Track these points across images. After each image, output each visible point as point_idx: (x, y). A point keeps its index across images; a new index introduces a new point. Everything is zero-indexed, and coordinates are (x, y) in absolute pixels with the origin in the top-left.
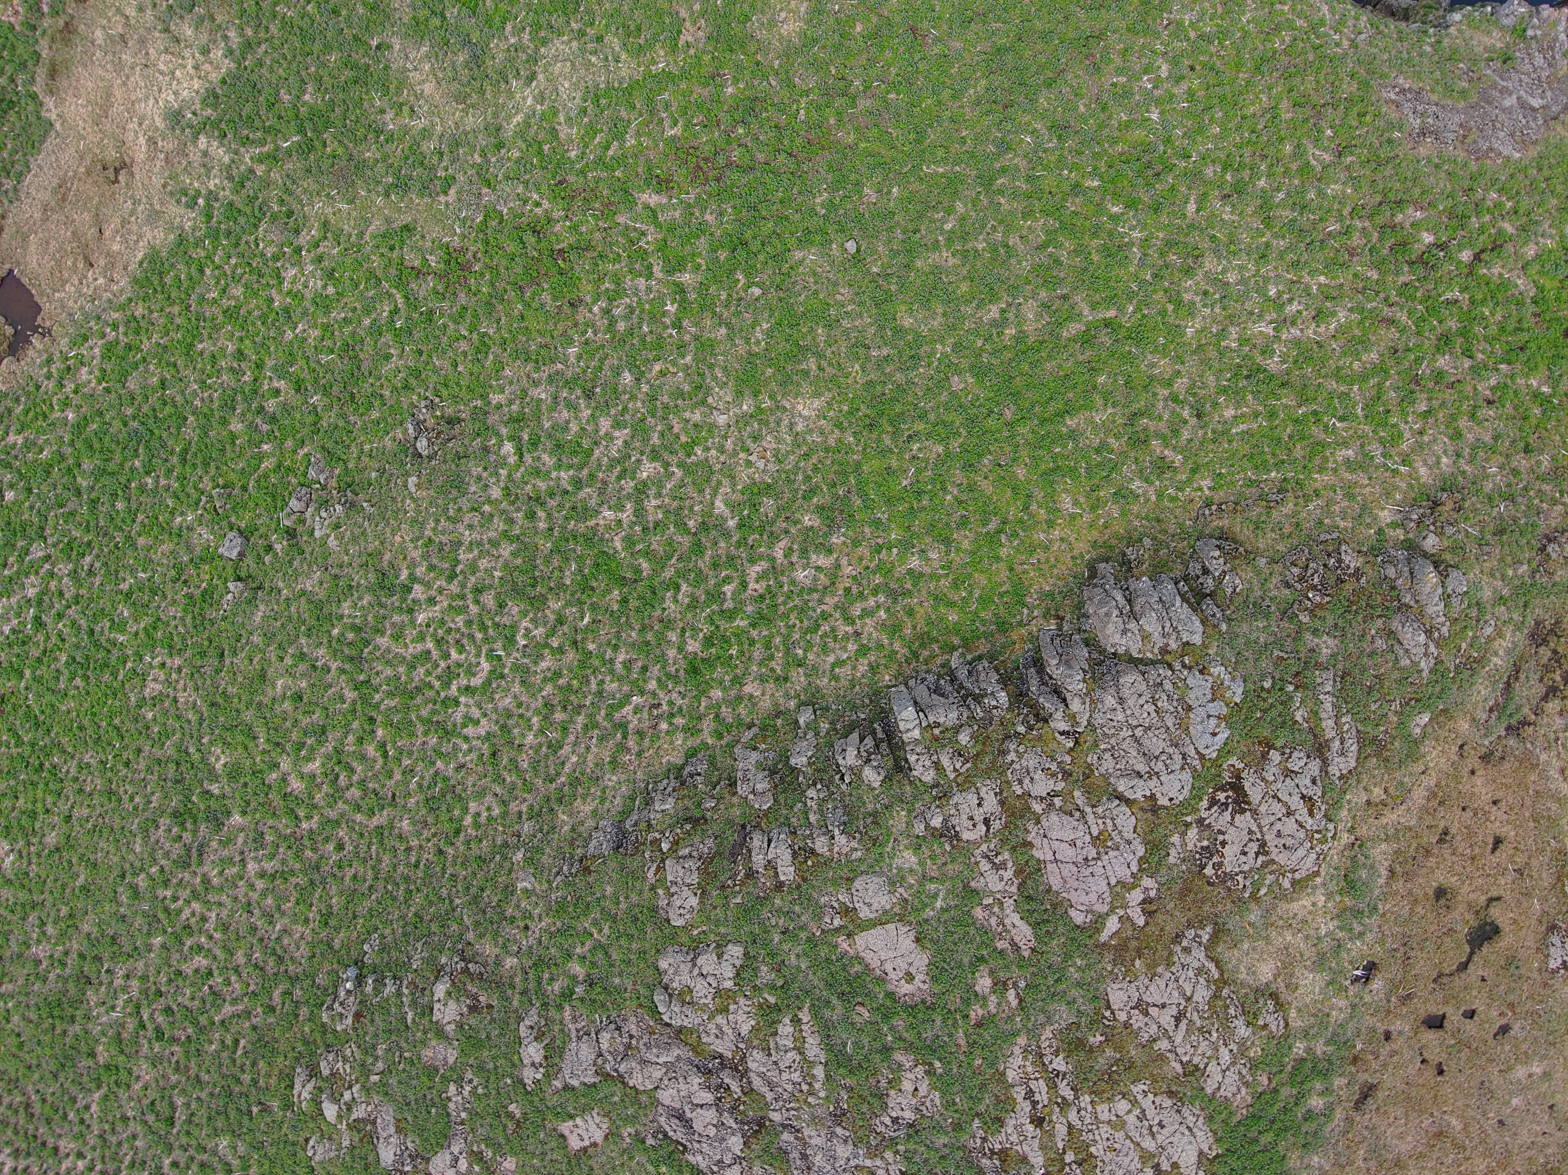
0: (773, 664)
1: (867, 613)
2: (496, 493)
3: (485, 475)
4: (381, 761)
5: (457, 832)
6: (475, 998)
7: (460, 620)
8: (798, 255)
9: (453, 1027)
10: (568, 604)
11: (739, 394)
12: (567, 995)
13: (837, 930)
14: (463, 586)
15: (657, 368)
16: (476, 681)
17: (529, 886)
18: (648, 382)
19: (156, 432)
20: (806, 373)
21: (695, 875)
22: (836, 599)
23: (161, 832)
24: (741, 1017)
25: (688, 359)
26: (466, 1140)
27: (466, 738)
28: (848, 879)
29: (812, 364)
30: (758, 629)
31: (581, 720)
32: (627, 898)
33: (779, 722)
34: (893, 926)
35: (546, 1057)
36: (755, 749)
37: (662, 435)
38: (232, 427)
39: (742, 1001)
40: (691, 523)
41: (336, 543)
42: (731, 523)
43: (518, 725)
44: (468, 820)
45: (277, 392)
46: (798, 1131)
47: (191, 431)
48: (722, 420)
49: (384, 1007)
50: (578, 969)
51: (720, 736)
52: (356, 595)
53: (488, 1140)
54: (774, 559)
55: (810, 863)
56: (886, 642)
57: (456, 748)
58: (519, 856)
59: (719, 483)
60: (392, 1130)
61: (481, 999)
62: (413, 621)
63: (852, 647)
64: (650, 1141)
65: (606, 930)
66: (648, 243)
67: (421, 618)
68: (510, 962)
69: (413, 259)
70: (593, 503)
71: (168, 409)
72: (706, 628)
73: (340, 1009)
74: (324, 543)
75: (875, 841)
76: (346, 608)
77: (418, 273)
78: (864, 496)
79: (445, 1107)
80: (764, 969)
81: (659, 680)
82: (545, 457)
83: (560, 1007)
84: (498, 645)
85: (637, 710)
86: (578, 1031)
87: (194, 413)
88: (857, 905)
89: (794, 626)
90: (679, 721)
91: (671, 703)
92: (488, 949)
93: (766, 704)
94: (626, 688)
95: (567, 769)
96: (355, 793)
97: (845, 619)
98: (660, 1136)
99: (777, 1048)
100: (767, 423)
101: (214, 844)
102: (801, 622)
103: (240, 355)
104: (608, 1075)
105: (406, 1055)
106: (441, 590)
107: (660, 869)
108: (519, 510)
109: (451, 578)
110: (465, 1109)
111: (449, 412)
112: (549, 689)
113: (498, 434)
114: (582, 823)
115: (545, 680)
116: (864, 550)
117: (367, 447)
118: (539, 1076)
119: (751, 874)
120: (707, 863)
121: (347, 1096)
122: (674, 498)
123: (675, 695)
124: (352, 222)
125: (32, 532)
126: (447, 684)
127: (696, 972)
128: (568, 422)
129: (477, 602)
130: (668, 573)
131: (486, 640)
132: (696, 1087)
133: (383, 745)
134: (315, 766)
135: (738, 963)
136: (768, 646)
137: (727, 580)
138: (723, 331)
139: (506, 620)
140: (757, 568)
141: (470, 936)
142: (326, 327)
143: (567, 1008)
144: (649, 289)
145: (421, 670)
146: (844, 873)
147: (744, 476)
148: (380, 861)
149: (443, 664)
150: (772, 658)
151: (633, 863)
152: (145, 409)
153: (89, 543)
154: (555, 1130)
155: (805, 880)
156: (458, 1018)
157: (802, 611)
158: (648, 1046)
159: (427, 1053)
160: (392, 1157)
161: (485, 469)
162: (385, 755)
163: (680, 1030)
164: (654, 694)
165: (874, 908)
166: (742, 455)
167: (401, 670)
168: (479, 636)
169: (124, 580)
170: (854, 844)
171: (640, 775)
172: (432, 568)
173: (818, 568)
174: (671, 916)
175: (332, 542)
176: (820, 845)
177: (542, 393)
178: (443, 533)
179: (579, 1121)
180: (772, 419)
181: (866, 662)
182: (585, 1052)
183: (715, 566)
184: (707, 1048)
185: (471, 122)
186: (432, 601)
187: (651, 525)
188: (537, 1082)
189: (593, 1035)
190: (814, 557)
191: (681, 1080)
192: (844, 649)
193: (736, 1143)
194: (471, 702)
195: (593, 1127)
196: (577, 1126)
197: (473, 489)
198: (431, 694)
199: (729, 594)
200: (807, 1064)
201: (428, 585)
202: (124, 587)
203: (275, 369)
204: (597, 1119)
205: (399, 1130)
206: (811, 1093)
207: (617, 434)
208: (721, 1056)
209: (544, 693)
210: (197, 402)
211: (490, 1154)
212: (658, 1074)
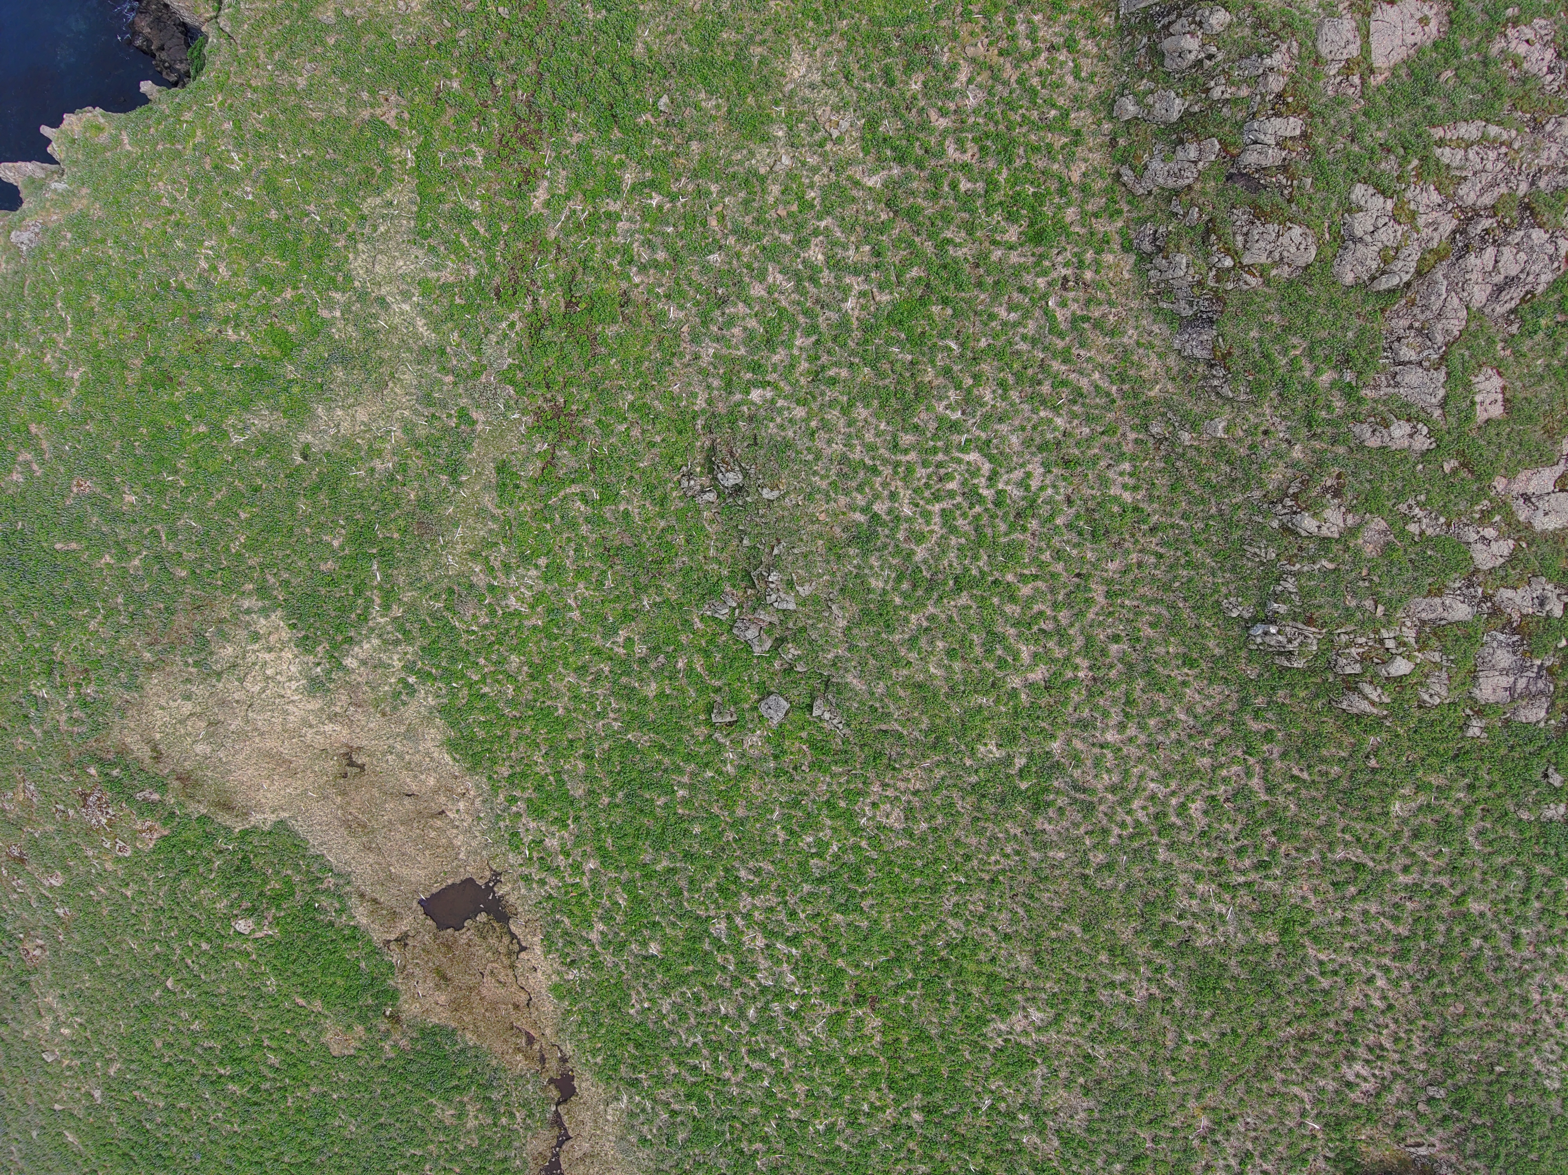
0: (1057, 145)
1: (1032, 36)
2: (799, 412)
3: (779, 420)
4: (1040, 584)
5: (1136, 509)
6: (1326, 490)
7: (921, 472)
8: (640, 48)
9: (1350, 517)
10: (932, 362)
11: (765, 139)
12: (1349, 391)
13: (1363, 82)
14: (885, 462)
15: (713, 223)
16: (986, 467)
17: (1224, 424)
18: (726, 237)
19: (634, 775)
20: (763, 61)
21: (1270, 227)
22: (1008, 65)
23: (1048, 827)
24: (1423, 199)
25: (714, 188)
26: (1466, 525)
27: (1042, 488)
28: (1316, 63)
29: (757, 51)
30: (1015, 157)
31: (1056, 365)
32: (1269, 312)
33: (1122, 142)
34: (1373, 23)
35: (1408, 420)
36: (1146, 167)
37: (783, 230)
38: (651, 695)
39: (1409, 194)
40: (884, 216)
41: (806, 587)
42: (896, 171)
43: (1042, 433)
44: (1127, 497)
45: (628, 639)
46: (1540, 170)
47: (642, 739)
48: (786, 161)
49: (1306, 594)
50: (1326, 377)
51: (1119, 212)
52: (866, 571)
53: (1473, 501)
54: (946, 130)
55: (1290, 100)
56: (1067, 17)
57: (1049, 501)
58: (1186, 437)
59: (849, 178)
60: (1438, 600)
61: (1329, 484)
62: (908, 520)
63: (1062, 56)
64: (1514, 329)
65: (1295, 341)
66: (583, 211)
67: (907, 511)
68: (1297, 452)
69: (533, 468)
70: (834, 316)
71: (616, 758)
72: (997, 216)
73: (1296, 643)
74: (803, 602)
75: (1285, 25)
76: (876, 584)
77: (551, 462)
78: (908, 20)
79: (1430, 539)
80: (1383, 165)
81: (1037, 275)
82: (776, 358)
83: (1360, 401)
84: (955, 438)
85: (1063, 304)
86: (1389, 386)
87: (627, 731)
88: (1345, 57)
89: (1023, 116)
90: (1089, 255)
91: (1066, 265)
92: (1276, 476)
93: (1096, 158)
94: (1037, 313)
95: (1104, 384)
96: (1064, 616)
97: (1033, 56)
98: (1512, 317)
99: (1460, 168)
100: (803, 114)
101: (1077, 773)
102: (1021, 107)
103: (582, 670)
104: (1442, 358)
105: (1364, 572)
106: (885, 485)
107: (1249, 269)
108: (822, 394)
109: (874, 470)
110: (1437, 519)
111: (700, 458)
112: (1014, 395)
113: (739, 404)
114: (1168, 369)
115: (1004, 397)
116: (963, 31)
117: (712, 552)
118: (1425, 430)
119: (1284, 168)
120: (1259, 214)
121: (1390, 644)
122: (853, 228)
123: (1060, 259)
124: (479, 526)
125: (698, 928)
126: (981, 499)
127: (1368, 238)
128: (745, 329)
129: (906, 452)
130: (929, 247)
131: (946, 451)
132: (1478, 261)
133: (1023, 578)
134: (1025, 652)
135: (1371, 190)
136: (1036, 150)
137: (954, 186)
138: (694, 146)
139: (933, 425)
140: (951, 151)
141: (1257, 494)
142: (578, 573)
143: (1363, 392)
144: (630, 220)
145: (960, 522)
146: (1308, 65)
147: (850, 148)
148: (1143, 596)
149: (959, 499)
150: (1049, 146)
151: (1234, 301)
152: (607, 783)
153: (727, 870)
154: (1479, 428)
155: (1306, 108)
156: (1343, 509)
157: (1010, 106)
158: (1425, 308)
159: (1369, 551)
160: (1465, 606)
161: (772, 419)
162: (1036, 577)
163: (1419, 273)
164: (1050, 284)
165: (1351, 38)
166: (828, 147)
167: (953, 541)
168: (940, 457)
169: (775, 835)
170: (1284, 47)
171: (1134, 304)
172: (860, 488)
173: (970, 81)
174: (1301, 262)
175: (805, 591)
176: (1276, 84)
177: (709, 350)
178: (828, 470)
179: (1478, 398)
180: (800, 108)
181: (1083, 42)
182: (1413, 377)
183: (935, 196)
184: (1442, 246)
185: (408, 378)
186: (893, 496)
187: (874, 260)
188: (1429, 435)
189: (1397, 369)
190: (956, 85)
191: (1467, 276)
192: (1062, 64)
193: (1538, 236)
194: (1005, 477)
195: (1487, 385)
196: (1482, 403)
197: (790, 434)
198: (985, 519)
199: (969, 185)
200: (1485, 141)
201: (876, 497)
202: (782, 836)
203: (605, 636)
204: (1481, 378)
205: (1439, 593)
206: (1510, 146)
207: (770, 280)
208: (1454, 232)
209: (1017, 401)
210: (616, 725)
211: (1486, 502)
212: (1456, 301)
